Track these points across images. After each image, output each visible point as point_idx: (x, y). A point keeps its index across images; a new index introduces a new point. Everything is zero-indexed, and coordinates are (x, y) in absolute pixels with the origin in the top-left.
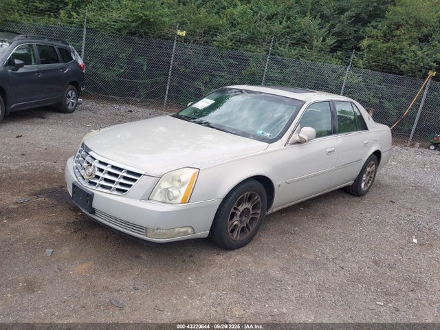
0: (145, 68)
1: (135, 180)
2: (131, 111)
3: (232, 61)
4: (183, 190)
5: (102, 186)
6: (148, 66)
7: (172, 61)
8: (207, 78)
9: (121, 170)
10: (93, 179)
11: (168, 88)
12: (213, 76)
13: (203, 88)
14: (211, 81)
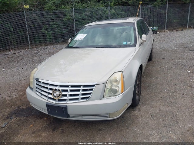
0: (12, 29)
1: (92, 90)
2: (15, 54)
3: (57, 15)
4: (120, 85)
5: (70, 100)
6: (13, 28)
7: (26, 22)
8: (46, 27)
9: (80, 86)
10: (61, 97)
11: (28, 37)
12: (49, 25)
13: (46, 32)
14: (49, 28)
